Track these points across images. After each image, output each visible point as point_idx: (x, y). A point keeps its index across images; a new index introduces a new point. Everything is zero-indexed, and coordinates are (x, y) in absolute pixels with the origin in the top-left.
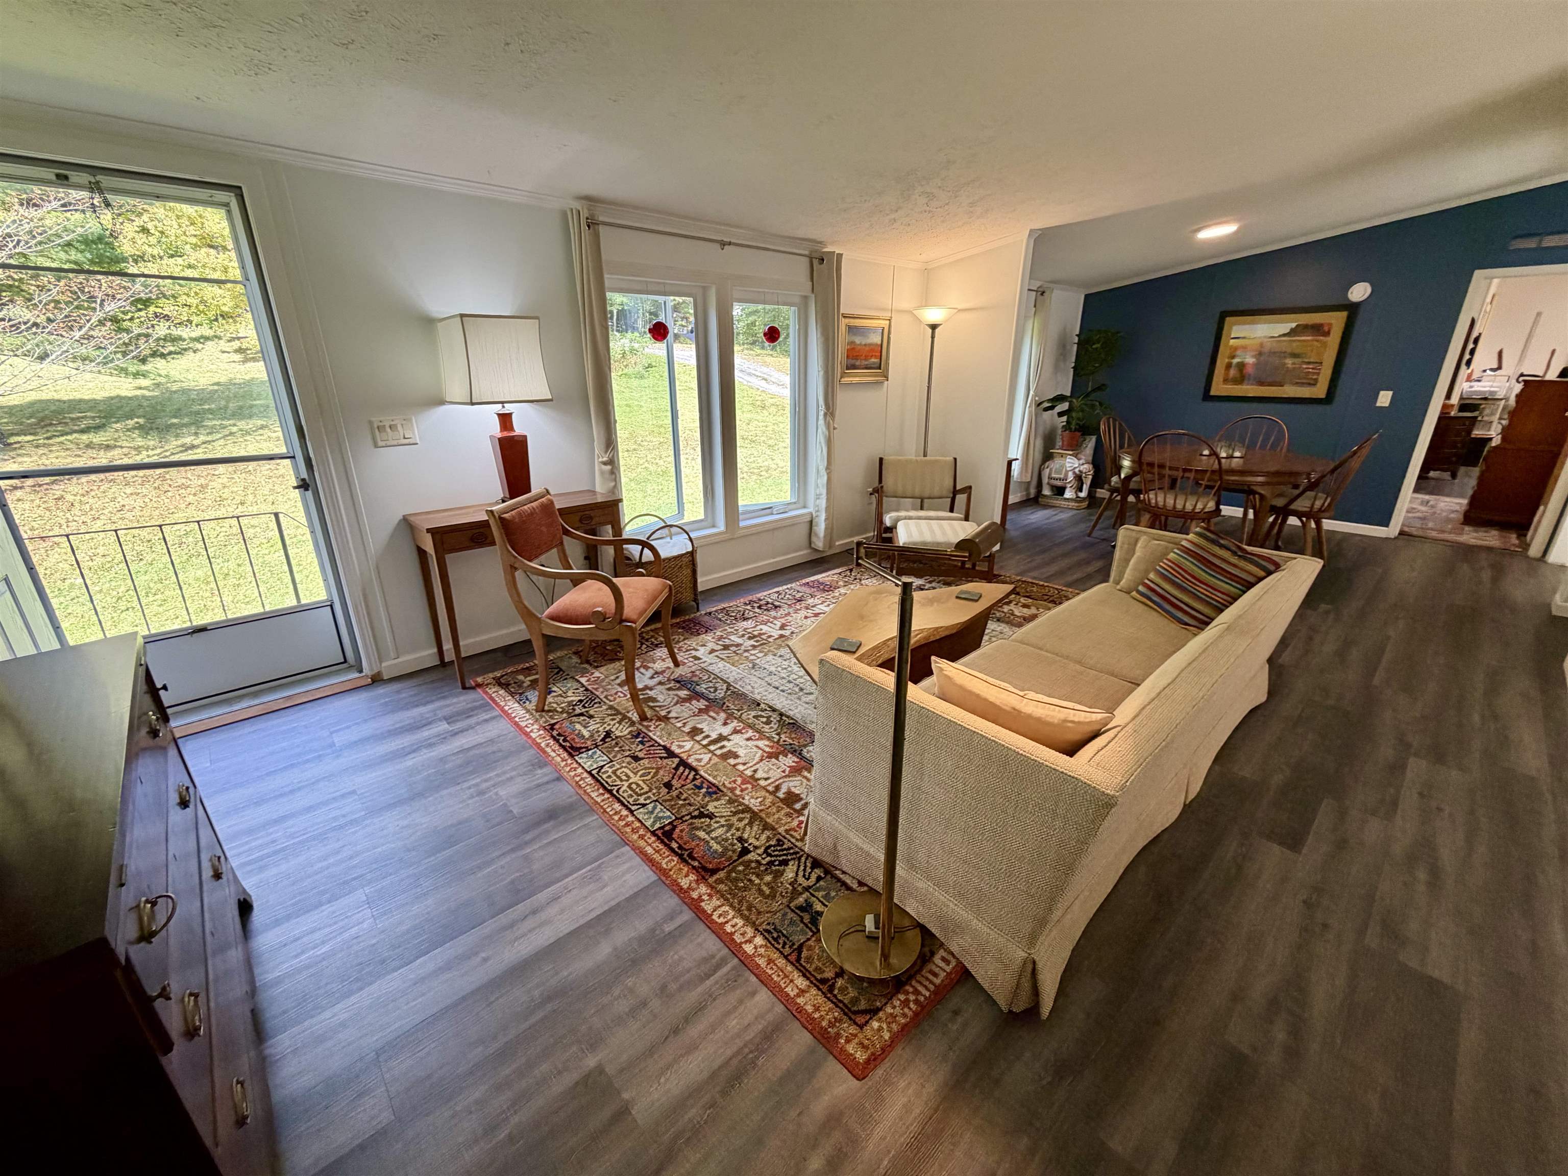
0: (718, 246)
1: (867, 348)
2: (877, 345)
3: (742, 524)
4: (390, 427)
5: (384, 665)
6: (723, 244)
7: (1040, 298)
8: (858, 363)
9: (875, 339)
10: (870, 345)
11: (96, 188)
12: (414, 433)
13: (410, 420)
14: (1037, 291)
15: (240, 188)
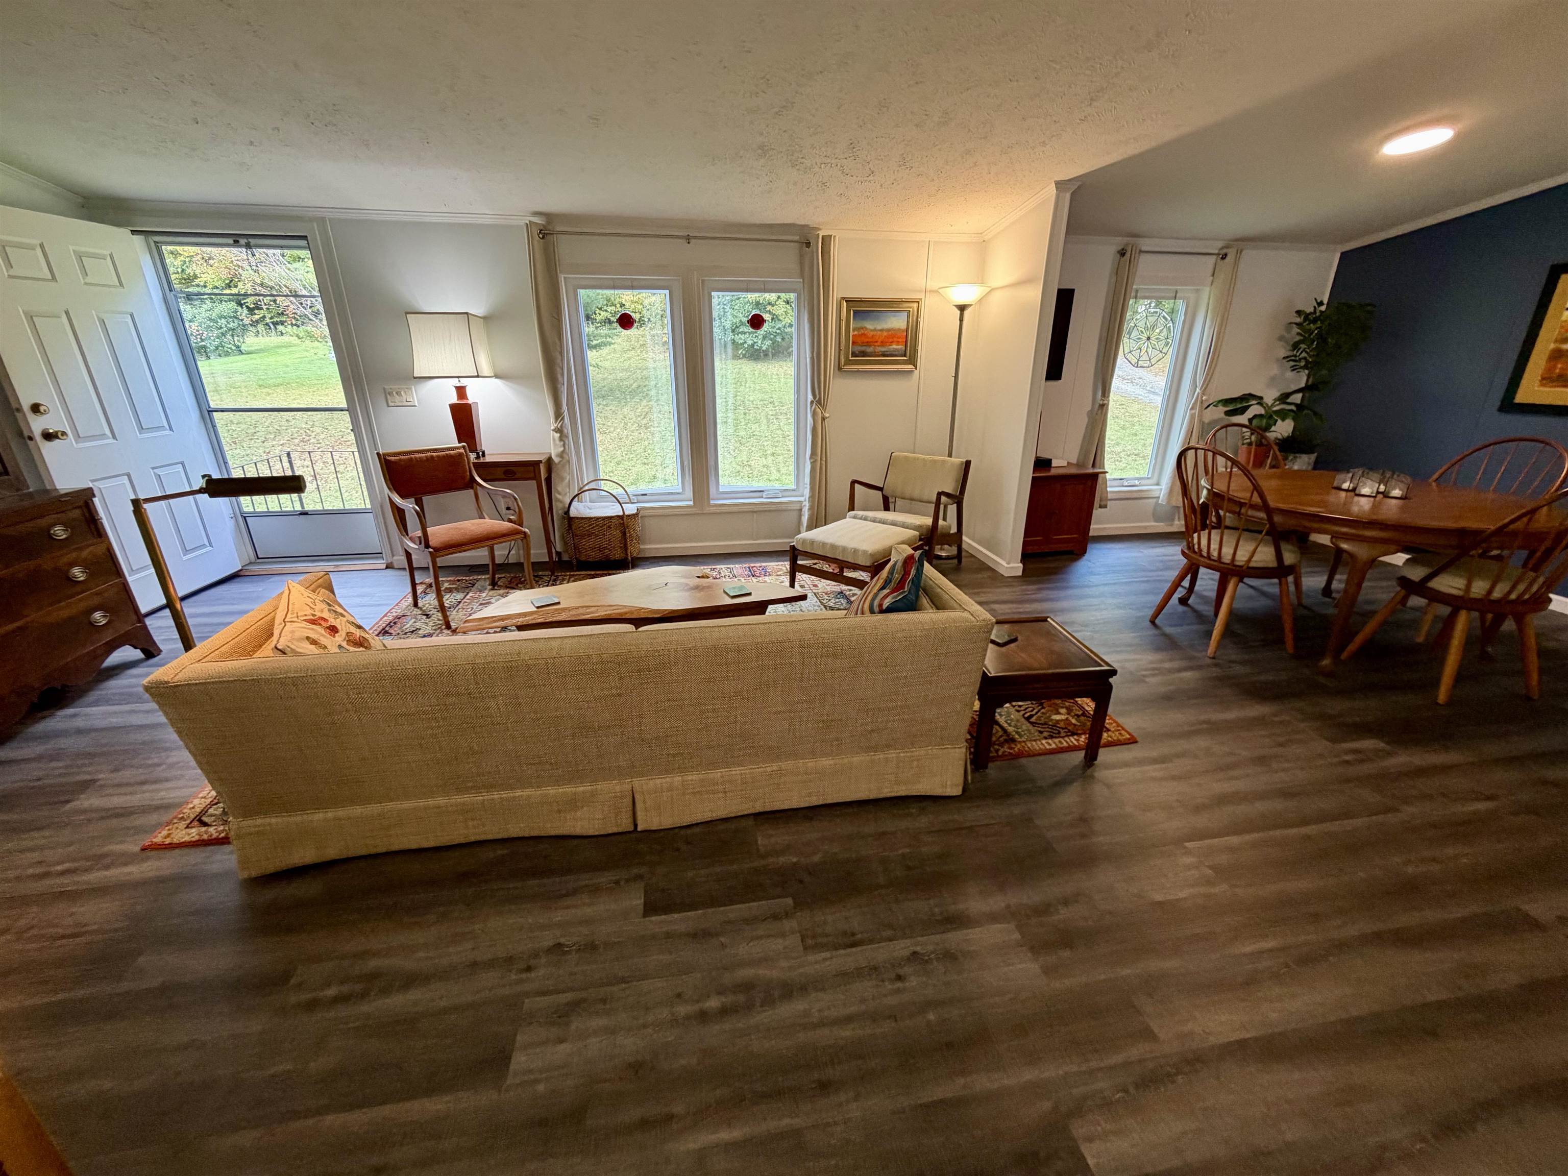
0: (684, 241)
1: (885, 334)
2: (903, 331)
3: (712, 502)
4: (397, 393)
5: (395, 558)
6: (688, 239)
7: (1220, 262)
8: (870, 350)
9: (898, 322)
10: (889, 330)
11: (248, 246)
12: (413, 398)
13: (411, 389)
14: (1218, 254)
15: (306, 237)
